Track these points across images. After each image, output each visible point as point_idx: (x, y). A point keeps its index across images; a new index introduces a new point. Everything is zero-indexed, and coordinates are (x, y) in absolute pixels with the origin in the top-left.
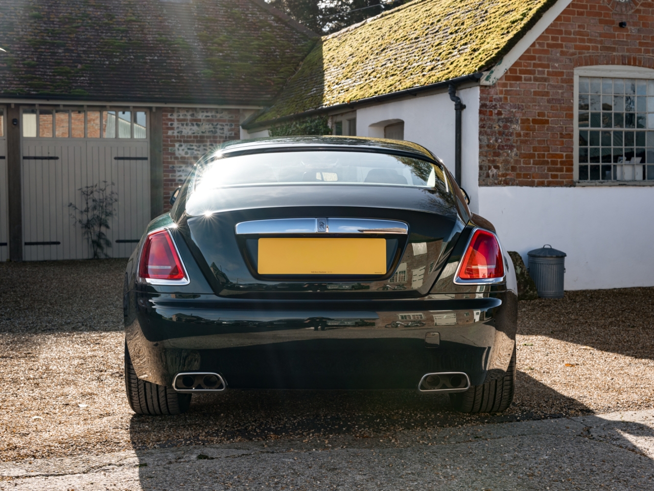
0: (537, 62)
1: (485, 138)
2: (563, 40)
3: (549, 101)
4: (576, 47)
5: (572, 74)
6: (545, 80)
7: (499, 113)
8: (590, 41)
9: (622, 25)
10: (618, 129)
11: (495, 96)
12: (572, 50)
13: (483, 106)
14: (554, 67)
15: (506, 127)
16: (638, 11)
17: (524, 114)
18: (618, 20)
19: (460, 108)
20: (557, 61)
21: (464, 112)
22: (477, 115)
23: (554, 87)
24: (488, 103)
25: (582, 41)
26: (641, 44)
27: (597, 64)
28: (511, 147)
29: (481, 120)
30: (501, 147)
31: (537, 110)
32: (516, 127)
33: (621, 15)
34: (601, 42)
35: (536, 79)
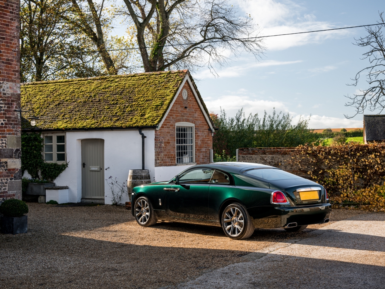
0: (167, 121)
1: (156, 149)
2: (173, 113)
3: (170, 135)
4: (176, 116)
5: (175, 125)
6: (169, 127)
7: (159, 140)
8: (179, 113)
9: (186, 108)
10: (184, 145)
11: (158, 134)
12: (175, 117)
13: (156, 137)
14: (171, 123)
15: (161, 145)
16: (188, 103)
17: (165, 140)
18: (184, 106)
19: (144, 137)
20: (172, 121)
21: (145, 139)
22: (154, 141)
23: (171, 130)
24: (157, 136)
25: (177, 113)
26: (190, 114)
27: (180, 121)
28: (162, 152)
29: (155, 143)
30: (160, 152)
31: (167, 138)
32: (163, 145)
33: (185, 104)
34: (181, 114)
35: (167, 127)
